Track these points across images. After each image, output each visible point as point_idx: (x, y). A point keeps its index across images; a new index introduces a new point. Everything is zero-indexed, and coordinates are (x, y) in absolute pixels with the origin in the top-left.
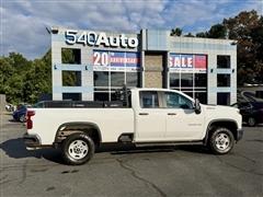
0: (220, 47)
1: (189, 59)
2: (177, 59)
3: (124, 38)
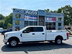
2: (47, 18)
3: (33, 12)
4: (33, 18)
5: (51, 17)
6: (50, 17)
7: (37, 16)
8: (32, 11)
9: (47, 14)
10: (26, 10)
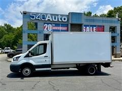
0: (111, 22)
1: (94, 28)
2: (88, 28)
3: (60, 17)
4: (61, 28)
5: (95, 26)
6: (93, 26)
7: (68, 25)
8: (58, 15)
9: (87, 20)
10: (47, 14)
